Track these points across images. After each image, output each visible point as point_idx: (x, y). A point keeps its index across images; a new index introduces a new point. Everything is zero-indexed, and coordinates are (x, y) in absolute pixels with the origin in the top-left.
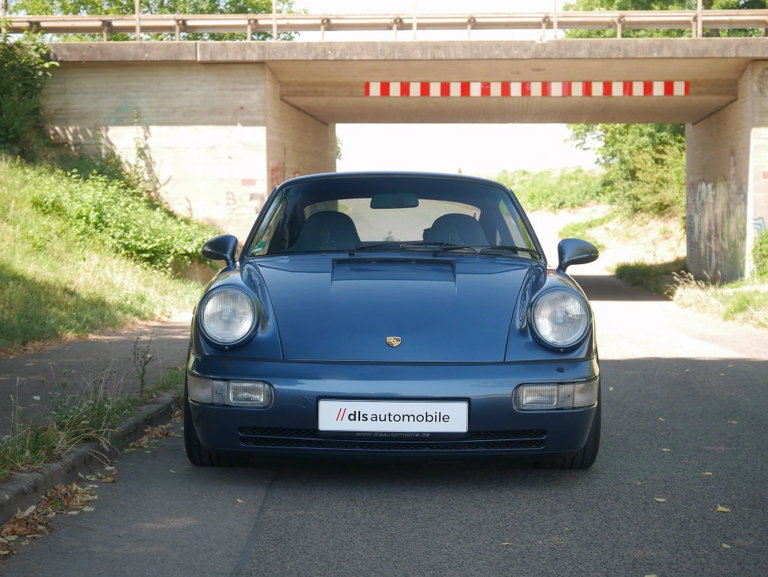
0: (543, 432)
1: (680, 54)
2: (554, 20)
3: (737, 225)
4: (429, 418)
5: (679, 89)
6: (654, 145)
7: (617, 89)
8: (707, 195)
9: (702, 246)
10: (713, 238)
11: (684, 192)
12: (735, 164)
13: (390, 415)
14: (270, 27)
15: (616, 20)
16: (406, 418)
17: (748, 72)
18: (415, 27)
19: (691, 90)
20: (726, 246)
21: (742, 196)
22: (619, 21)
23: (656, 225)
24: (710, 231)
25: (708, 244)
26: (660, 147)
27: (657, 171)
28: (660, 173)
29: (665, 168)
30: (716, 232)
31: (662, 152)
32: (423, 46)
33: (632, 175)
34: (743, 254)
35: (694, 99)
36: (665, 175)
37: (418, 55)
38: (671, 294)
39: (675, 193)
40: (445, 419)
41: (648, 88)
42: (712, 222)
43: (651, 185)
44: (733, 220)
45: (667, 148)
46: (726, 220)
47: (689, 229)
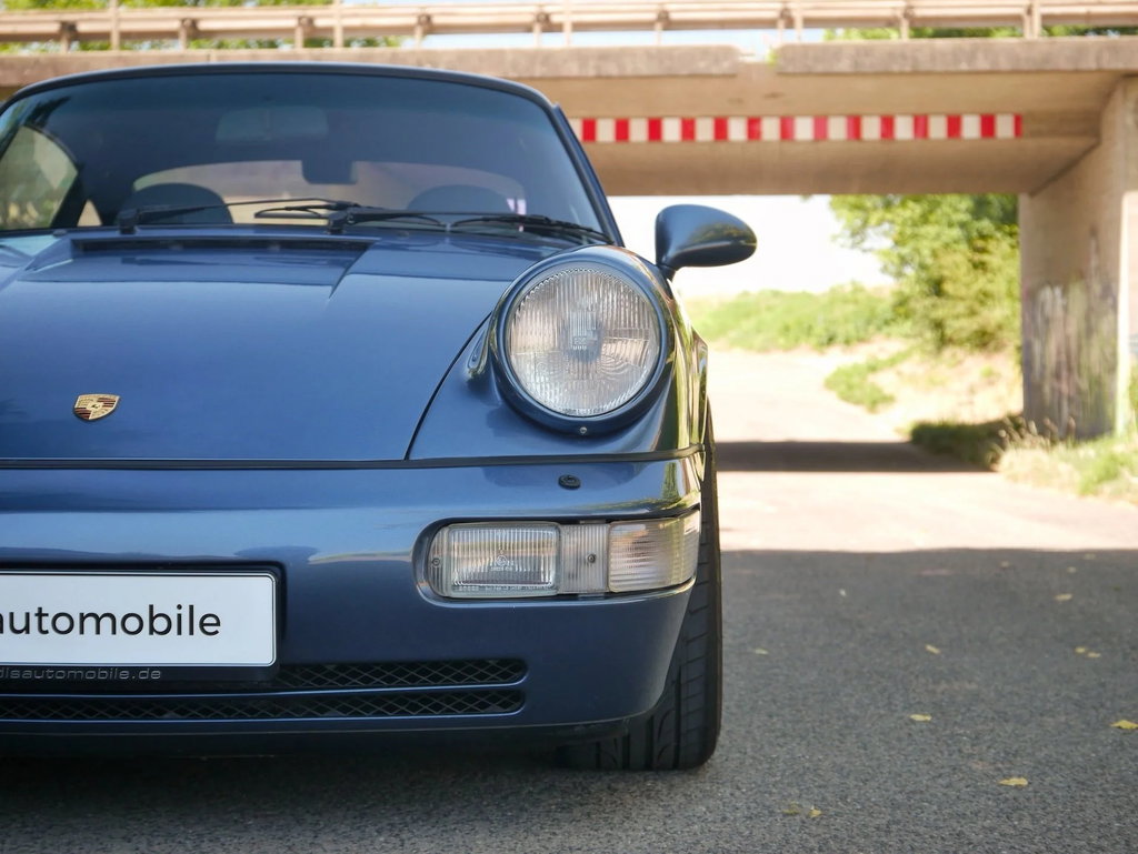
0: (514, 666)
1: (1004, 65)
2: (798, 16)
3: (1102, 350)
4: (160, 624)
5: (1004, 127)
6: (969, 241)
7: (904, 129)
8: (1054, 305)
9: (1047, 389)
10: (1064, 373)
11: (1018, 306)
12: (1098, 250)
13: (40, 614)
14: (330, 30)
15: (899, 14)
16: (90, 623)
17: (1118, 95)
18: (568, 27)
19: (1025, 128)
20: (1084, 385)
21: (1110, 301)
22: (906, 15)
23: (975, 365)
24: (1059, 364)
25: (1056, 384)
26: (980, 243)
27: (977, 280)
28: (981, 282)
29: (989, 275)
30: (1069, 364)
31: (983, 251)
32: (581, 55)
33: (937, 288)
34: (1112, 396)
35: (1030, 144)
36: (990, 287)
37: (573, 69)
38: (995, 460)
39: (1004, 312)
40: (209, 625)
41: (954, 126)
42: (1063, 350)
43: (968, 303)
44: (1095, 340)
45: (991, 245)
46: (1084, 342)
47: (1027, 365)
